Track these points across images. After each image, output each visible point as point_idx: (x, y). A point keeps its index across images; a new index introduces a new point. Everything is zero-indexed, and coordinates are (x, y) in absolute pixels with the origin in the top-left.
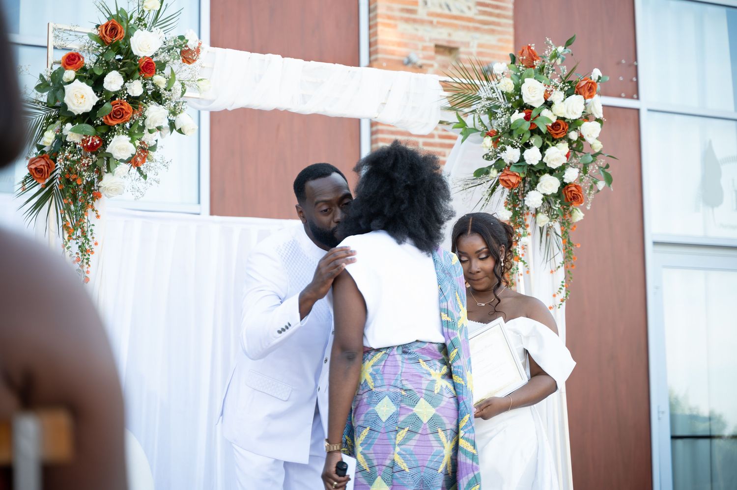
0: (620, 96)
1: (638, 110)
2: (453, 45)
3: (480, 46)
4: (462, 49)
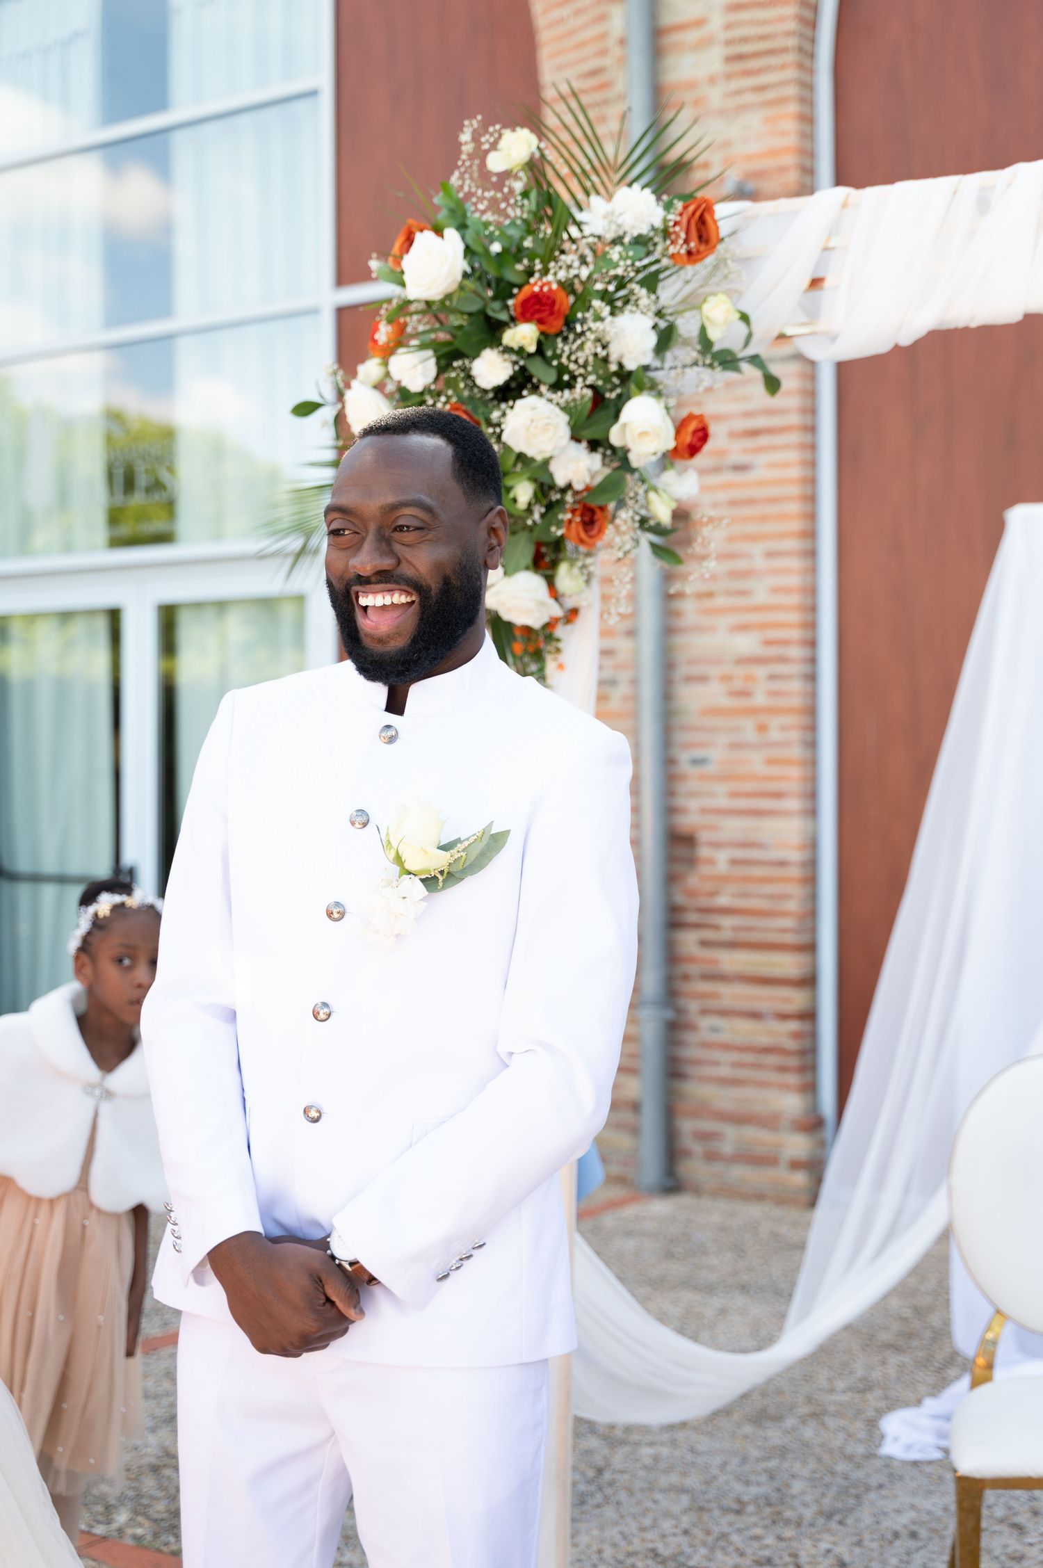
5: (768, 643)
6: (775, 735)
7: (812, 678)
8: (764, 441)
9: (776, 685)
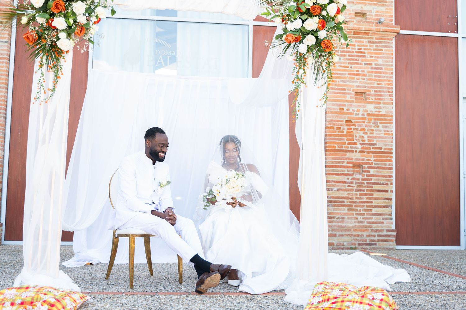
0: (448, 32)
1: (457, 38)
2: (363, 12)
3: (377, 12)
4: (368, 14)
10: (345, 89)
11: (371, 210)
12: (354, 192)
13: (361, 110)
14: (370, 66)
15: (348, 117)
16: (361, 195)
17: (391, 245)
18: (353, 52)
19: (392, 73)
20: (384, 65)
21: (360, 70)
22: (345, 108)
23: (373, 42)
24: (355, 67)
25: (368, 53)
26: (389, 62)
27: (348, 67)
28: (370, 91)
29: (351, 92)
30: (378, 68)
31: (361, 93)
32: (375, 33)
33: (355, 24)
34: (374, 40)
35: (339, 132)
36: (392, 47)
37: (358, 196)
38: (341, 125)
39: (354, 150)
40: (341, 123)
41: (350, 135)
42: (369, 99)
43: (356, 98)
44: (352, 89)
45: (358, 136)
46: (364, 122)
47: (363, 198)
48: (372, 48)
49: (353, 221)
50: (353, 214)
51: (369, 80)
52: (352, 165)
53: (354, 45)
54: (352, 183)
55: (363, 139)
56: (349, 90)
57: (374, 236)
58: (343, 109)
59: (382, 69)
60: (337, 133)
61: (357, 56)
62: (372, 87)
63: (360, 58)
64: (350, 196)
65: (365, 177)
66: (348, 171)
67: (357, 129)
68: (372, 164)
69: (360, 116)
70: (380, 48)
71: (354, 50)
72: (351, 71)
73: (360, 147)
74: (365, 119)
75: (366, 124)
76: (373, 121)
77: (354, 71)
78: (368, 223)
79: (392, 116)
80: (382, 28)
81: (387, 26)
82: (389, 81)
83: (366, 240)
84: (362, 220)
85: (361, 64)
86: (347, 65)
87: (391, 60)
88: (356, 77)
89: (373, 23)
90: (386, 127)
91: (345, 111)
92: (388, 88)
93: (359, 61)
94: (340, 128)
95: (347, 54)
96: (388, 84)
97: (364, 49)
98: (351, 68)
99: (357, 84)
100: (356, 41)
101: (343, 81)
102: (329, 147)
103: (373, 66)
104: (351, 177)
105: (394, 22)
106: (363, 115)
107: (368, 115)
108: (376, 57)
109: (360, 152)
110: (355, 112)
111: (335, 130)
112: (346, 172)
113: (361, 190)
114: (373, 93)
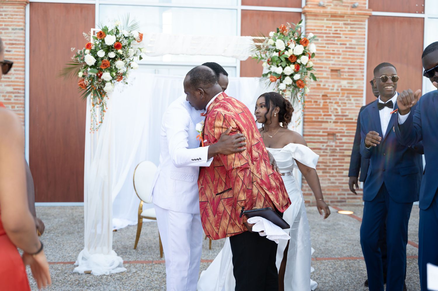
0: (415, 13)
1: (424, 18)
5: (14, 89)
6: (16, 109)
7: (24, 97)
8: (14, 46)
9: (16, 98)
10: (322, 67)
11: (342, 173)
12: (328, 157)
13: (336, 85)
14: (344, 46)
15: (325, 92)
16: (334, 159)
17: (358, 202)
18: (330, 33)
19: (364, 52)
20: (357, 45)
21: (336, 49)
22: (322, 84)
23: (348, 24)
24: (331, 47)
25: (344, 34)
26: (362, 42)
27: (325, 47)
28: (344, 68)
29: (327, 69)
30: (351, 48)
31: (336, 71)
32: (350, 16)
33: (332, 8)
34: (349, 22)
35: (316, 105)
36: (365, 28)
37: (331, 161)
38: (318, 99)
39: (329, 120)
40: (318, 97)
41: (325, 108)
42: (343, 75)
43: (332, 75)
44: (328, 66)
45: (332, 108)
46: (338, 96)
47: (336, 163)
48: (347, 30)
49: (327, 182)
50: (326, 176)
51: (344, 58)
52: (326, 134)
53: (331, 27)
54: (326, 149)
55: (337, 111)
56: (326, 68)
57: (344, 195)
58: (320, 85)
59: (355, 48)
60: (314, 106)
61: (334, 37)
62: (346, 65)
63: (336, 39)
64: (325, 161)
65: (338, 144)
66: (323, 139)
67: (332, 103)
68: (344, 132)
69: (335, 91)
70: (354, 29)
71: (331, 32)
72: (328, 50)
73: (334, 118)
74: (339, 93)
75: (340, 97)
76: (346, 95)
77: (330, 50)
78: (339, 183)
79: (362, 90)
80: (356, 12)
81: (361, 10)
82: (361, 59)
83: (337, 198)
84: (334, 181)
85: (337, 44)
86: (324, 45)
87: (363, 40)
88: (332, 56)
89: (348, 6)
90: (357, 100)
91: (322, 86)
92: (360, 65)
93: (335, 41)
94: (317, 102)
95: (325, 35)
96: (360, 62)
97: (340, 31)
98: (328, 47)
99: (333, 62)
100: (333, 24)
101: (320, 60)
102: (307, 118)
103: (348, 46)
104: (325, 145)
105: (367, 6)
106: (338, 90)
107: (342, 90)
108: (350, 38)
109: (335, 122)
110: (331, 88)
111: (313, 103)
112: (322, 140)
113: (334, 156)
114: (346, 70)
